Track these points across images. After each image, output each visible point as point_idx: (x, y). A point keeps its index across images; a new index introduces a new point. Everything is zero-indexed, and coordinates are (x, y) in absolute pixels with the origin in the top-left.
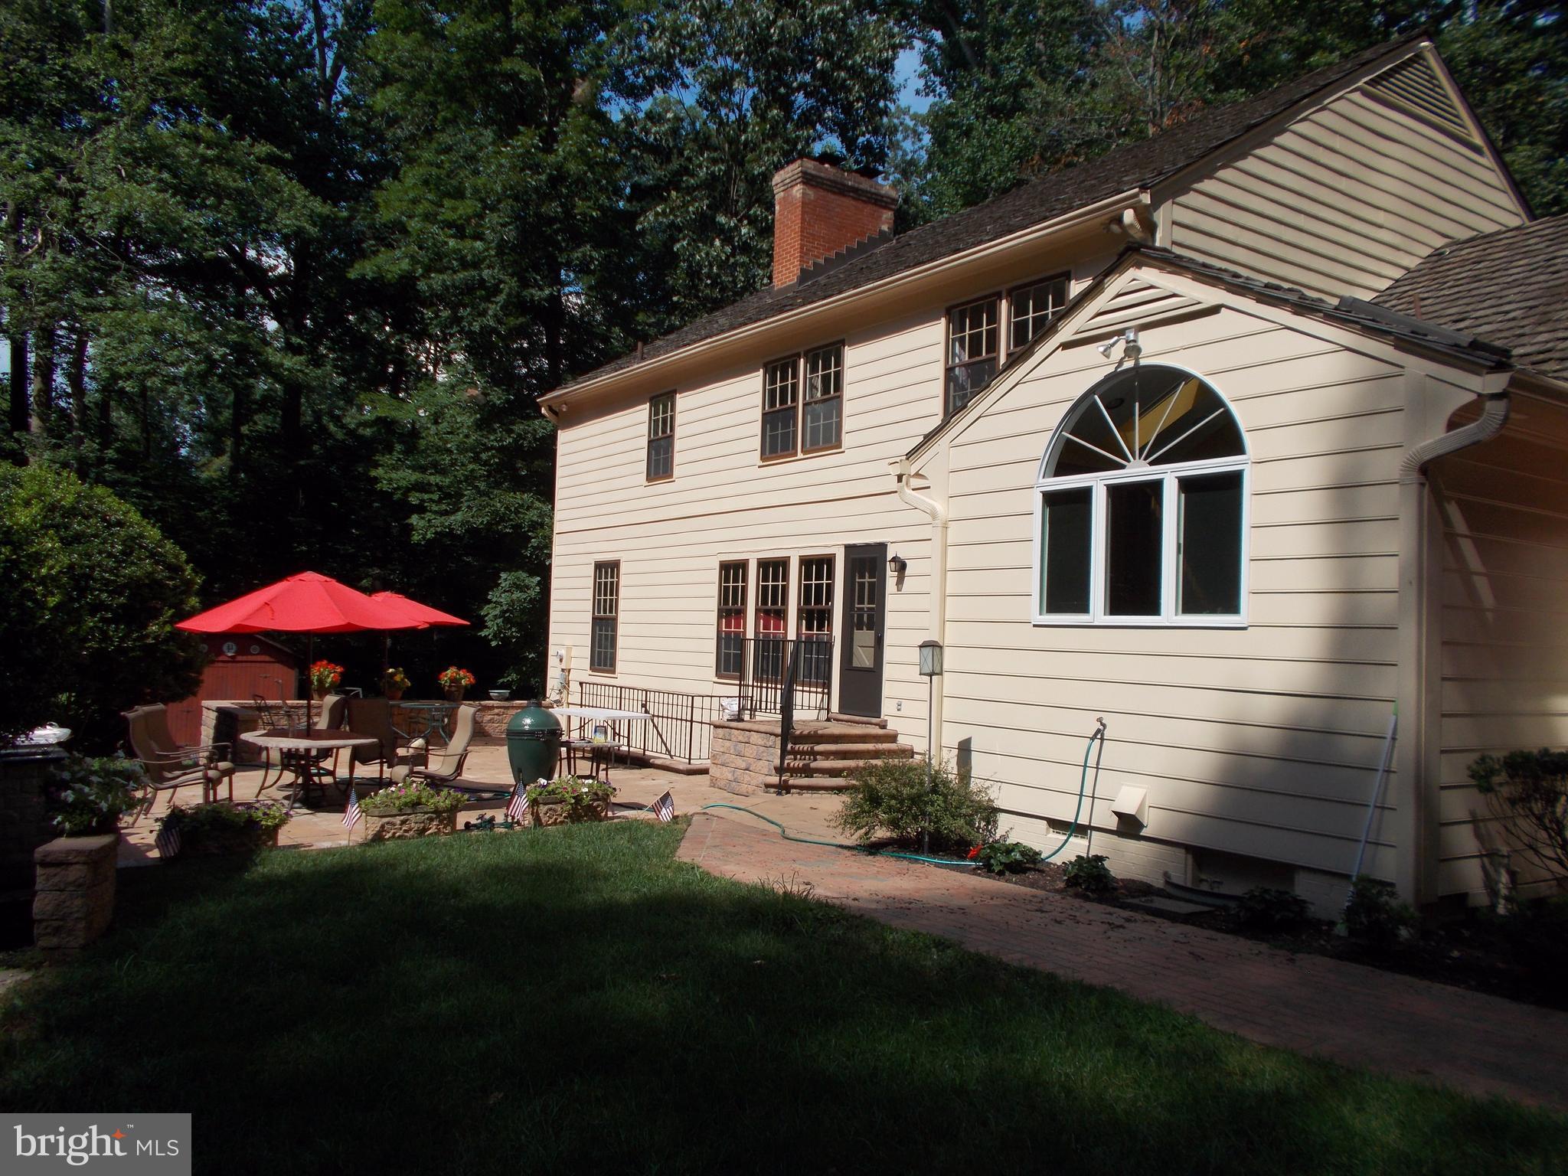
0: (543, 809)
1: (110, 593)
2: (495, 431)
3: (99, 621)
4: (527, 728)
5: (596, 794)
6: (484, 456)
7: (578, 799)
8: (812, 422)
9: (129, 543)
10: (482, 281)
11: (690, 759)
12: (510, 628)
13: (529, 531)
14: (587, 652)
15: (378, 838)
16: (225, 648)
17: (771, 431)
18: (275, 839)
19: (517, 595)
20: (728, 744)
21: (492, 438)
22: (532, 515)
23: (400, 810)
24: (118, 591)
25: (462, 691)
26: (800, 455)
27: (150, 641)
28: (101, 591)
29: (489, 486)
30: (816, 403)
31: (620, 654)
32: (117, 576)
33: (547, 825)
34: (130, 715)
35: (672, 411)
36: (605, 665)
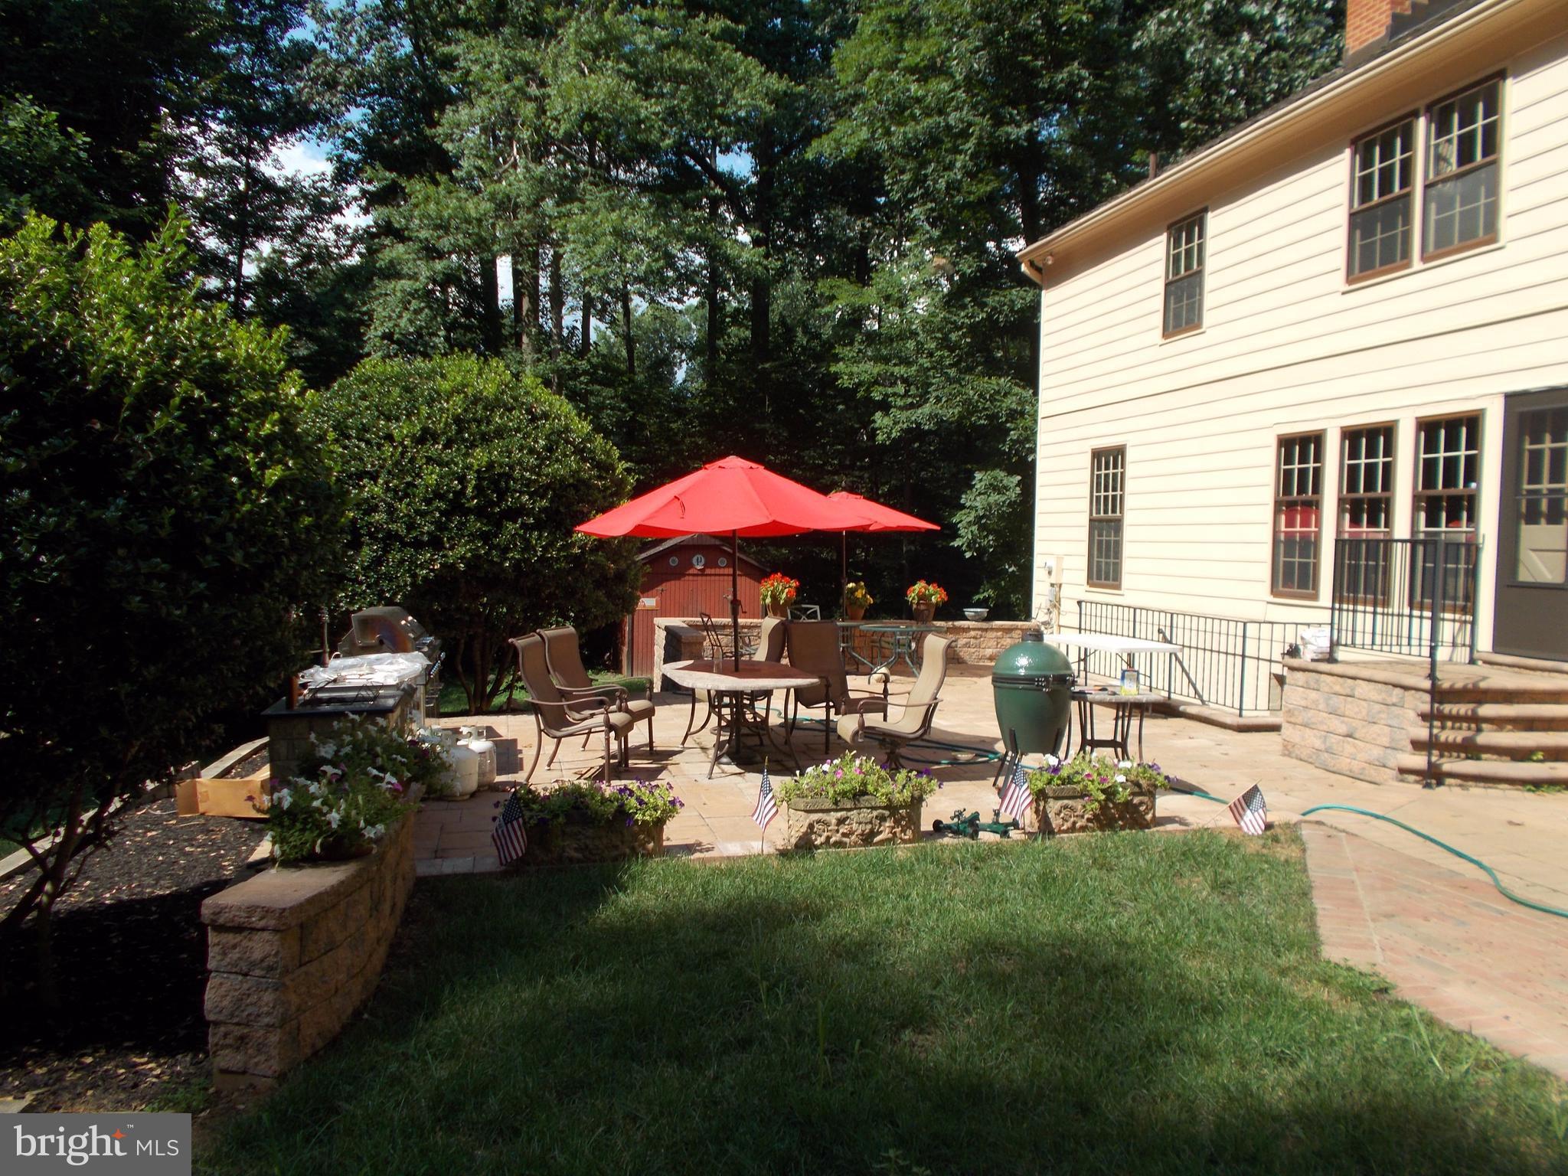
0: (1053, 806)
1: (531, 495)
2: (964, 307)
3: (521, 528)
4: (1022, 672)
5: (1138, 784)
6: (954, 337)
7: (1110, 793)
8: (1438, 213)
9: (553, 437)
10: (948, 127)
11: (1241, 709)
12: (987, 536)
13: (1007, 421)
14: (1083, 563)
15: (805, 846)
16: (694, 560)
17: (1363, 238)
18: (658, 839)
19: (994, 498)
20: (1313, 695)
21: (962, 314)
22: (1011, 402)
23: (836, 803)
24: (538, 493)
25: (933, 610)
26: (1417, 264)
27: (577, 551)
28: (522, 493)
29: (960, 371)
30: (1445, 181)
31: (1128, 565)
32: (538, 475)
33: (1061, 832)
34: (520, 642)
35: (1200, 237)
36: (1107, 578)
